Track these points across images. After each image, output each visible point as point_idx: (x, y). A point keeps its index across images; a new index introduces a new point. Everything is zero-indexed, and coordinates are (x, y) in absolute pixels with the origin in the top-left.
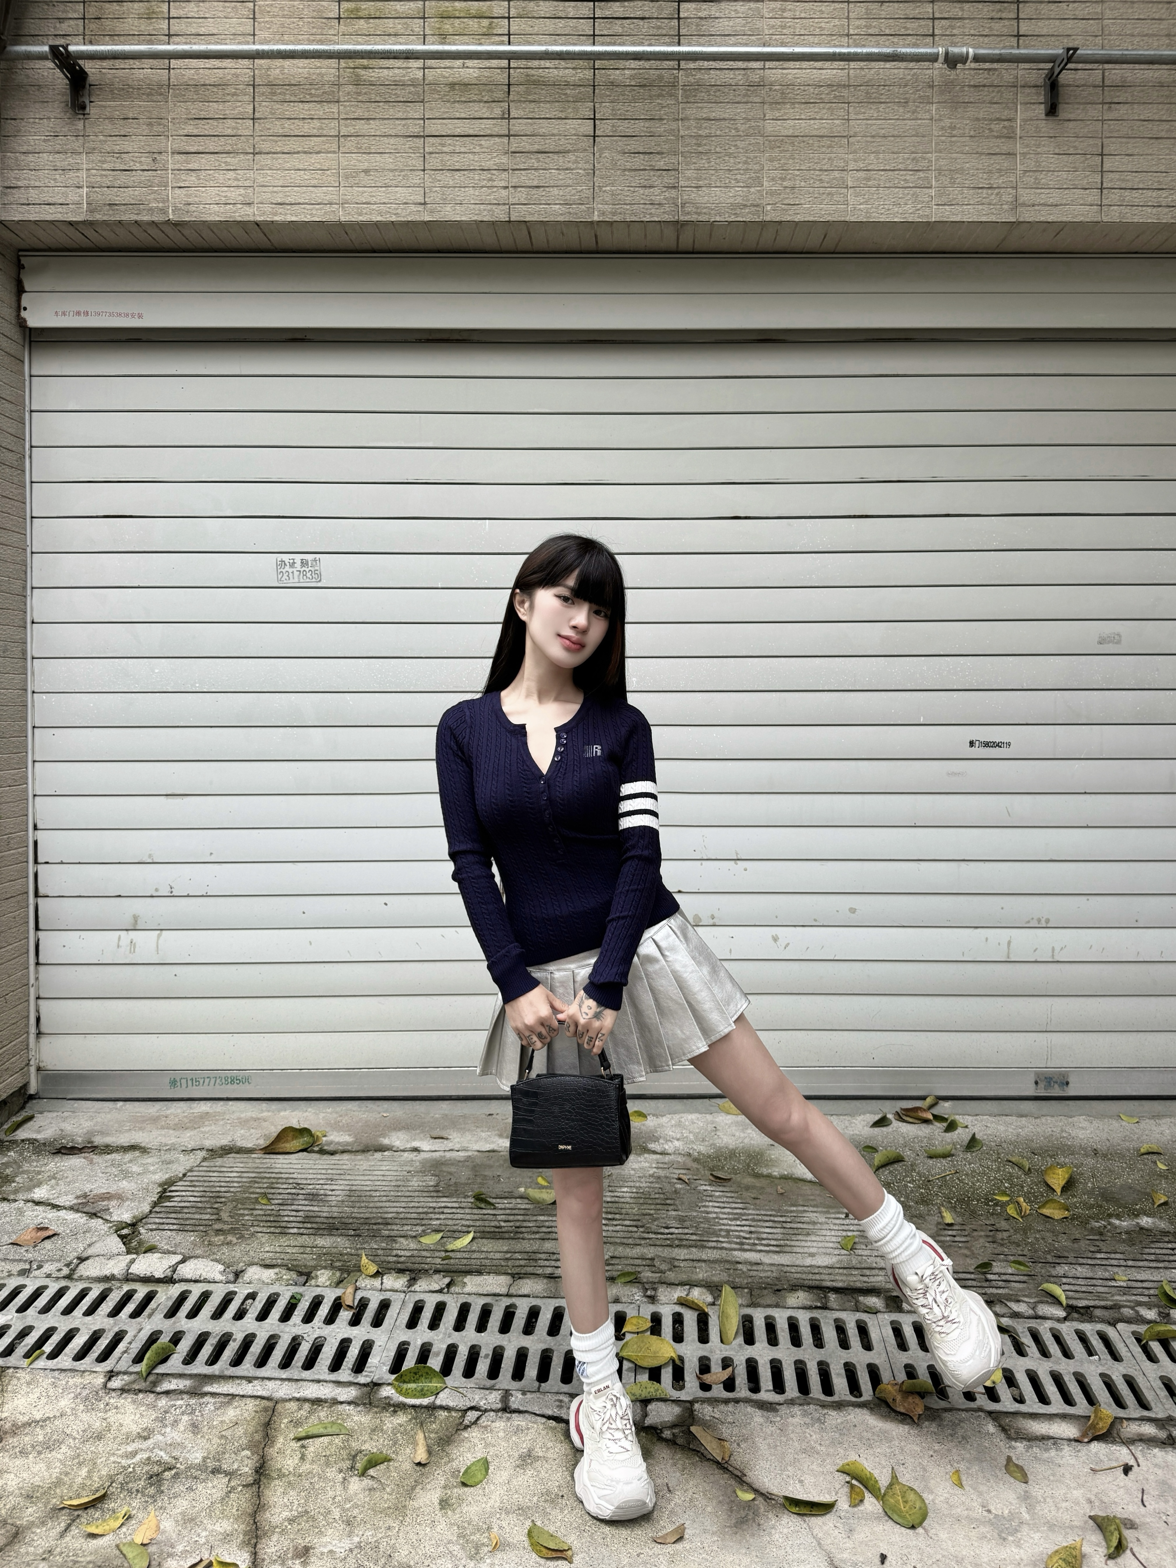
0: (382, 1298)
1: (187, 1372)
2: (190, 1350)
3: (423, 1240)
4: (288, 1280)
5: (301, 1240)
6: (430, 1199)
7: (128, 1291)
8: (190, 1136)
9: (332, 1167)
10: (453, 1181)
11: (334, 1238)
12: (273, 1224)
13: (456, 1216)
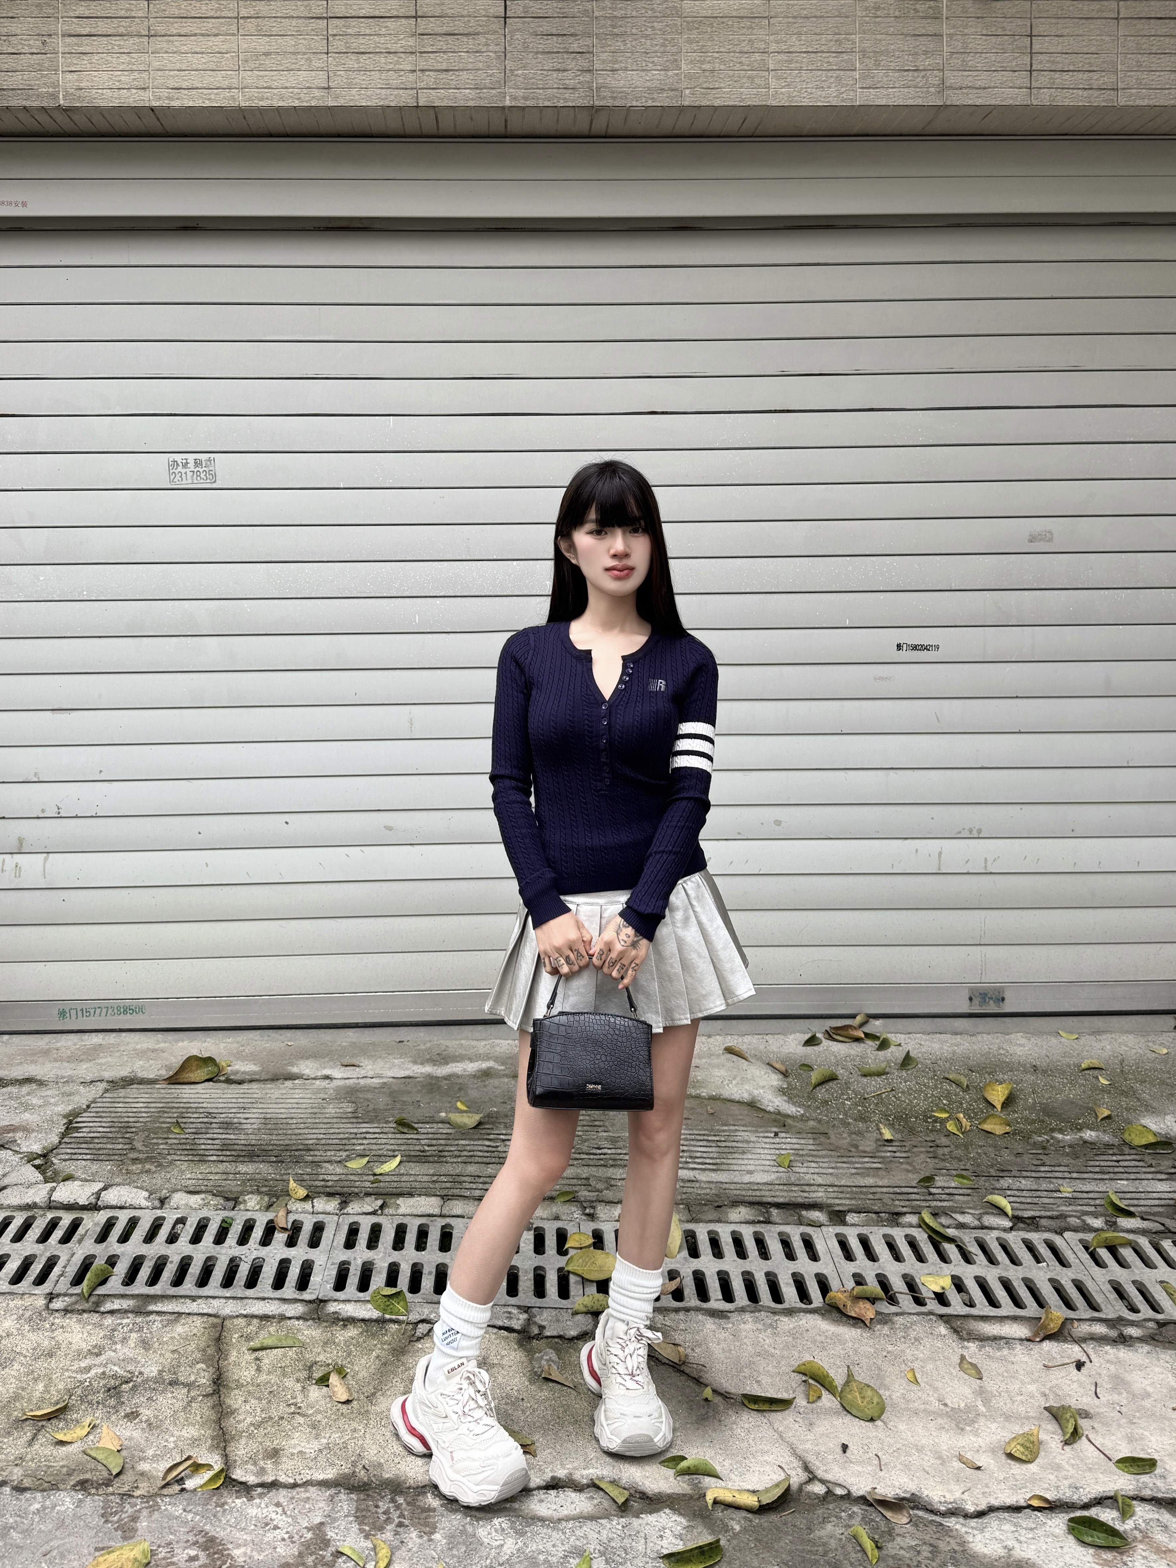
0: (315, 1220)
1: (128, 1293)
2: (128, 1273)
3: (348, 1164)
4: (215, 1205)
5: (222, 1167)
6: (349, 1125)
7: (52, 1219)
8: (86, 1069)
9: (242, 1096)
10: (371, 1107)
11: (257, 1165)
12: (191, 1152)
13: (380, 1141)
